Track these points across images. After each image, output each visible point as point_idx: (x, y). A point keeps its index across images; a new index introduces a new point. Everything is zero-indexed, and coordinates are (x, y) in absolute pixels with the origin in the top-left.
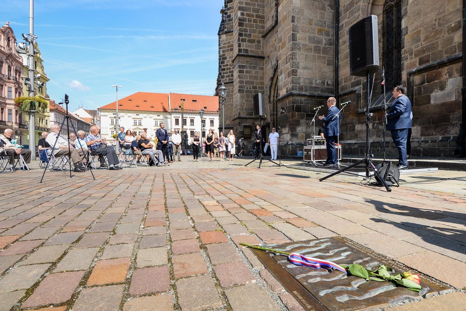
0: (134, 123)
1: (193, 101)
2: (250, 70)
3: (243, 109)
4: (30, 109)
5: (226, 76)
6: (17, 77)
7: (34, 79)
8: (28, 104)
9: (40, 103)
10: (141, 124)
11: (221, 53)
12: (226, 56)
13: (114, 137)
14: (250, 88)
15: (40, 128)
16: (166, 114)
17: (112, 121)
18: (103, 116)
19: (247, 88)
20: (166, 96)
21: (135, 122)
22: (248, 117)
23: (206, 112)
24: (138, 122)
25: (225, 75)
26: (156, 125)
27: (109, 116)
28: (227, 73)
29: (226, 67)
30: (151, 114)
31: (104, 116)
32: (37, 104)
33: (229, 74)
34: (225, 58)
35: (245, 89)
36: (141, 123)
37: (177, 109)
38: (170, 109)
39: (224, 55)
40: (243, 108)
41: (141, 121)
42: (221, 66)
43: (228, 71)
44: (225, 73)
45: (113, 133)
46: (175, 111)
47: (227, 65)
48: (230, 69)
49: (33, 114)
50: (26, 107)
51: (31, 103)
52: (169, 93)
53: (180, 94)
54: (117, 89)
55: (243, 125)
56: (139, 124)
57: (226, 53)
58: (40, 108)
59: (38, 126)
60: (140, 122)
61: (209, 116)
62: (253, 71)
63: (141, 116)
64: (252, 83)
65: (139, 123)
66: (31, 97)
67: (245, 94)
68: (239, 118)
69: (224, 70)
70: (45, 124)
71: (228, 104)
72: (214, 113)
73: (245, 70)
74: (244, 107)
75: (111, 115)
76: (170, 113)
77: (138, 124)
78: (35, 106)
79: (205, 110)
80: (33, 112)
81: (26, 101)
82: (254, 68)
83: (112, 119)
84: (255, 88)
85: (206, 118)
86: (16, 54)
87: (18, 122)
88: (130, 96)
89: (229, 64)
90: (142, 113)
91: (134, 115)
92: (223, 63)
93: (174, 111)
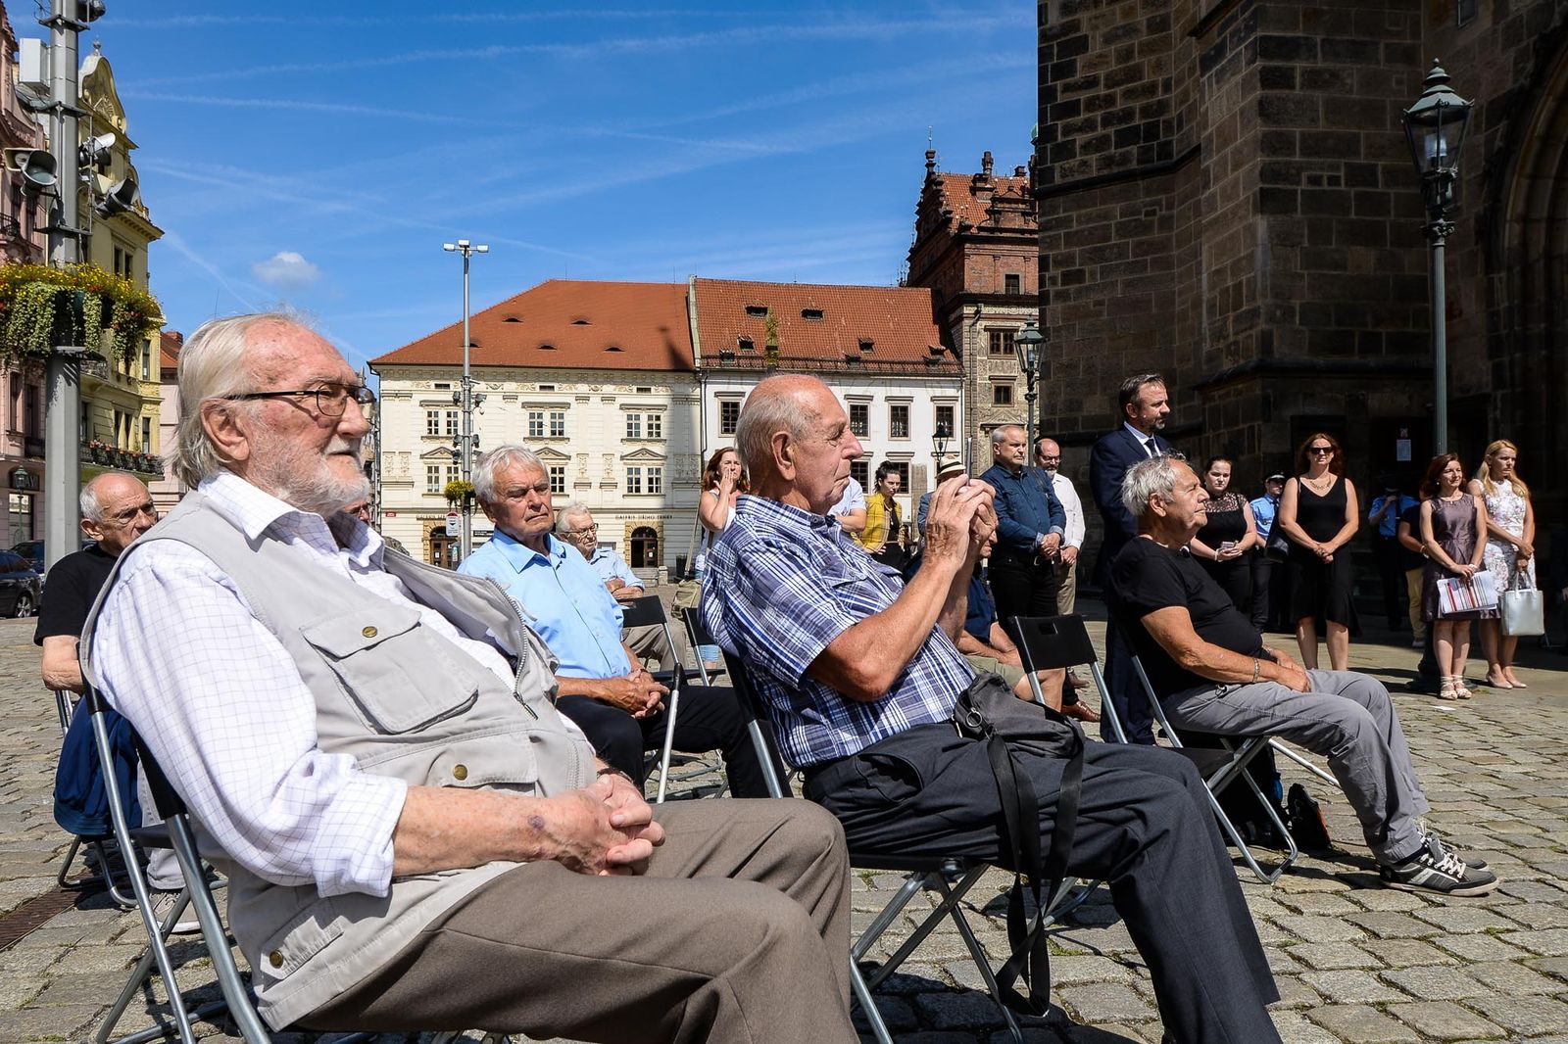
0: (532, 424)
1: (806, 313)
2: (1330, 65)
3: (1289, 312)
4: (55, 340)
5: (1087, 147)
6: (22, 218)
7: (80, 163)
8: (44, 307)
9: (107, 302)
10: (561, 433)
11: (1054, 18)
12: (1084, 30)
13: (451, 496)
14: (1334, 180)
15: (117, 456)
16: (678, 381)
17: (433, 419)
18: (389, 395)
19: (1315, 180)
20: (678, 295)
21: (536, 420)
22: (1321, 361)
23: (870, 366)
24: (547, 420)
25: (1080, 139)
26: (630, 434)
27: (417, 398)
28: (1089, 125)
29: (1083, 96)
30: (608, 381)
31: (397, 396)
32: (92, 308)
33: (1100, 131)
34: (1082, 44)
35: (1304, 186)
36: (561, 425)
37: (731, 356)
38: (698, 355)
39: (1074, 26)
40: (1292, 310)
41: (561, 416)
42: (1053, 89)
43: (1099, 115)
44: (1080, 130)
45: (434, 475)
46: (723, 365)
47: (1092, 83)
48: (1110, 100)
49: (68, 368)
50: (29, 324)
51: (61, 300)
52: (691, 281)
53: (740, 284)
54: (466, 261)
55: (1289, 412)
56: (553, 433)
57: (1083, 16)
58: (110, 332)
59: (110, 446)
60: (557, 421)
61: (884, 384)
62: (1352, 74)
63: (563, 392)
64: (1348, 146)
65: (553, 425)
66: (61, 265)
67: (1299, 215)
68: (1265, 369)
69: (1072, 108)
70: (140, 437)
71: (1099, 303)
72: (909, 368)
73: (1299, 66)
74: (1296, 303)
75: (424, 389)
76: (699, 377)
77: (547, 432)
78: (81, 323)
79: (863, 354)
80: (73, 359)
81: (33, 287)
82: (1359, 52)
83: (433, 409)
84: (1361, 175)
85: (871, 398)
86: (19, 113)
87: (20, 428)
88: (514, 300)
89: (1102, 73)
90: (568, 381)
91: (531, 392)
92: (1064, 70)
93: (715, 364)
